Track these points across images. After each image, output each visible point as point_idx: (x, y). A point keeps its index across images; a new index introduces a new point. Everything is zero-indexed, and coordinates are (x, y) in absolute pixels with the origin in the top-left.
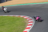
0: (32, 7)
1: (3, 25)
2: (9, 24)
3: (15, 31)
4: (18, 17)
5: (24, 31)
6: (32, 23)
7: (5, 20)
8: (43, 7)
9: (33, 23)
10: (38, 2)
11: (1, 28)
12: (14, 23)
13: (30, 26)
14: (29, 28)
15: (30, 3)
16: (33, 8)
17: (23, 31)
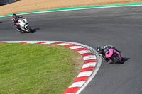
0: (93, 18)
1: (8, 70)
2: (25, 66)
3: (42, 87)
4: (53, 46)
5: (70, 87)
6: (93, 64)
7: (15, 54)
8: (125, 18)
9: (96, 65)
10: (112, 3)
11: (2, 78)
12: (42, 64)
13: (88, 73)
14: (84, 78)
15: (89, 4)
16: (97, 18)
17: (67, 87)
